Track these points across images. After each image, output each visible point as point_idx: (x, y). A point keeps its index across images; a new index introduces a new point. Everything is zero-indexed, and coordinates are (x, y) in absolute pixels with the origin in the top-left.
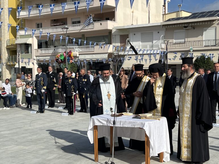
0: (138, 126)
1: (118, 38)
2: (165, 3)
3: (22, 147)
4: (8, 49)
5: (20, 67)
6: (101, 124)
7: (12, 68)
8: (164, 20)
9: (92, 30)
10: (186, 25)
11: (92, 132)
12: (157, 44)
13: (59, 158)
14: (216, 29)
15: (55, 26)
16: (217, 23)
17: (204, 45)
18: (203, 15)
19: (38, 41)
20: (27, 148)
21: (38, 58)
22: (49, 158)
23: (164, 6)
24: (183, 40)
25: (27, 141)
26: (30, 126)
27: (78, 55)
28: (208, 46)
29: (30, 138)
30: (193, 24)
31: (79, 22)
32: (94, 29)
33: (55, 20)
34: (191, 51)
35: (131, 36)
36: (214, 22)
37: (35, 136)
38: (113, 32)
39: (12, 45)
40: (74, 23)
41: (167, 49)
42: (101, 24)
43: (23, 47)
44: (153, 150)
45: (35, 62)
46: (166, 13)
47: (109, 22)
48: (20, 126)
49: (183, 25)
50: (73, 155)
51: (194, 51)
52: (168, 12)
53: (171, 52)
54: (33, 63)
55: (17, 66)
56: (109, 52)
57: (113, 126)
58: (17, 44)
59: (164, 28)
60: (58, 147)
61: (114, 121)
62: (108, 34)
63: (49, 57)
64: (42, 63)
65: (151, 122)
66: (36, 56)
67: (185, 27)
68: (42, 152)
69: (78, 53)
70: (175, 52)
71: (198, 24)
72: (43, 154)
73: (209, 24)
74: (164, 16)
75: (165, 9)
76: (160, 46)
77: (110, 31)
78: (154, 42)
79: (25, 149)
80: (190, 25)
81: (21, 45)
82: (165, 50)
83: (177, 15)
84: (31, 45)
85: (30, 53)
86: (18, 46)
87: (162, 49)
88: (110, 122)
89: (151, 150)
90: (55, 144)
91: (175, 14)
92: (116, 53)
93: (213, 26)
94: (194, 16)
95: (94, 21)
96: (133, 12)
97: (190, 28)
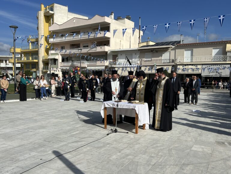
0: (132, 108)
1: (111, 57)
2: (140, 37)
3: (59, 120)
4: (43, 62)
5: (51, 73)
6: (109, 107)
7: (45, 74)
8: (139, 47)
9: (96, 51)
10: (152, 50)
11: (103, 111)
12: (135, 61)
13: (83, 126)
14: (170, 53)
15: (72, 48)
16: (171, 49)
17: (163, 62)
18: (163, 44)
19: (62, 57)
20: (62, 121)
21: (61, 68)
22: (77, 126)
23: (139, 38)
24: (150, 59)
25: (61, 117)
26: (62, 108)
27: (86, 67)
28: (165, 63)
29: (63, 115)
30: (157, 50)
31: (87, 46)
32: (97, 51)
33: (72, 45)
34: (155, 65)
35: (119, 56)
36: (169, 49)
37: (66, 114)
38: (108, 53)
39: (46, 59)
40: (84, 47)
41: (141, 64)
42: (101, 48)
43: (53, 61)
44: (140, 122)
45: (60, 70)
46: (141, 42)
47: (106, 47)
48: (55, 108)
49: (151, 50)
50: (91, 125)
51: (157, 66)
52: (141, 41)
53: (144, 66)
54: (59, 71)
55: (49, 72)
56: (106, 65)
57: (116, 107)
58: (49, 59)
59: (139, 52)
60: (81, 120)
61: (117, 104)
62: (105, 54)
63: (69, 68)
64: (64, 71)
65: (139, 105)
66: (61, 67)
67: (152, 51)
68: (72, 123)
69: (86, 66)
70: (146, 66)
71: (160, 49)
72: (73, 124)
73: (166, 50)
74: (139, 44)
75: (140, 40)
76: (136, 63)
77: (107, 52)
78: (133, 60)
79: (61, 121)
80: (155, 50)
81: (51, 59)
82: (140, 65)
83: (147, 44)
84: (58, 59)
85: (57, 65)
86: (50, 60)
87: (138, 64)
88: (114, 105)
89: (139, 122)
90: (78, 118)
91: (146, 43)
92: (110, 66)
93: (168, 51)
94: (157, 44)
95: (97, 46)
96: (120, 41)
97: (155, 52)
